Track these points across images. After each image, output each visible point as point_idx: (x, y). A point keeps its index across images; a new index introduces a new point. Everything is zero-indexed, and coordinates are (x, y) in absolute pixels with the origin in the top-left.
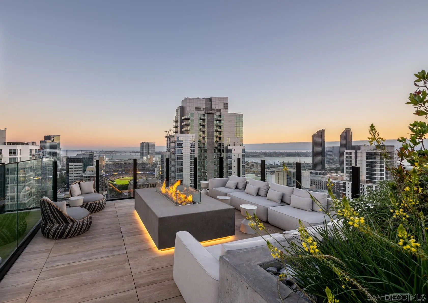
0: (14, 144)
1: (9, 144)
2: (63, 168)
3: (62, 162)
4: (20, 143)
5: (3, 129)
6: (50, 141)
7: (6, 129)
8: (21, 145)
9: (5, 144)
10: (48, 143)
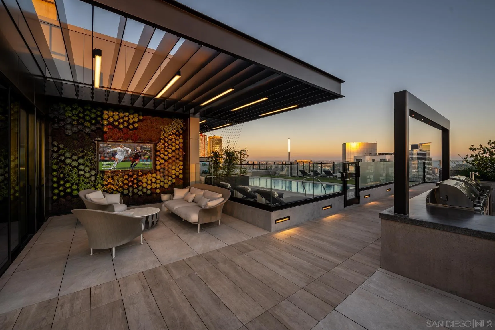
0: (383, 154)
1: (379, 154)
2: (435, 181)
3: (433, 174)
4: (388, 153)
5: (375, 142)
6: (418, 150)
7: (377, 142)
8: (389, 155)
9: (376, 155)
10: (415, 152)
